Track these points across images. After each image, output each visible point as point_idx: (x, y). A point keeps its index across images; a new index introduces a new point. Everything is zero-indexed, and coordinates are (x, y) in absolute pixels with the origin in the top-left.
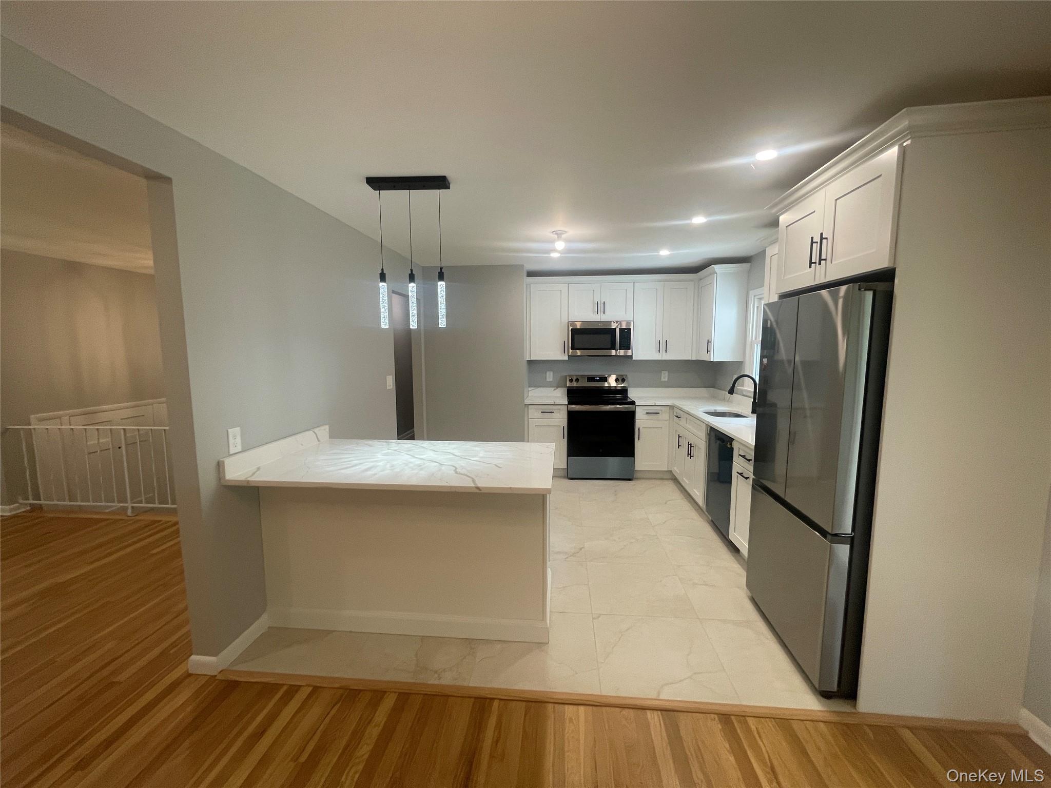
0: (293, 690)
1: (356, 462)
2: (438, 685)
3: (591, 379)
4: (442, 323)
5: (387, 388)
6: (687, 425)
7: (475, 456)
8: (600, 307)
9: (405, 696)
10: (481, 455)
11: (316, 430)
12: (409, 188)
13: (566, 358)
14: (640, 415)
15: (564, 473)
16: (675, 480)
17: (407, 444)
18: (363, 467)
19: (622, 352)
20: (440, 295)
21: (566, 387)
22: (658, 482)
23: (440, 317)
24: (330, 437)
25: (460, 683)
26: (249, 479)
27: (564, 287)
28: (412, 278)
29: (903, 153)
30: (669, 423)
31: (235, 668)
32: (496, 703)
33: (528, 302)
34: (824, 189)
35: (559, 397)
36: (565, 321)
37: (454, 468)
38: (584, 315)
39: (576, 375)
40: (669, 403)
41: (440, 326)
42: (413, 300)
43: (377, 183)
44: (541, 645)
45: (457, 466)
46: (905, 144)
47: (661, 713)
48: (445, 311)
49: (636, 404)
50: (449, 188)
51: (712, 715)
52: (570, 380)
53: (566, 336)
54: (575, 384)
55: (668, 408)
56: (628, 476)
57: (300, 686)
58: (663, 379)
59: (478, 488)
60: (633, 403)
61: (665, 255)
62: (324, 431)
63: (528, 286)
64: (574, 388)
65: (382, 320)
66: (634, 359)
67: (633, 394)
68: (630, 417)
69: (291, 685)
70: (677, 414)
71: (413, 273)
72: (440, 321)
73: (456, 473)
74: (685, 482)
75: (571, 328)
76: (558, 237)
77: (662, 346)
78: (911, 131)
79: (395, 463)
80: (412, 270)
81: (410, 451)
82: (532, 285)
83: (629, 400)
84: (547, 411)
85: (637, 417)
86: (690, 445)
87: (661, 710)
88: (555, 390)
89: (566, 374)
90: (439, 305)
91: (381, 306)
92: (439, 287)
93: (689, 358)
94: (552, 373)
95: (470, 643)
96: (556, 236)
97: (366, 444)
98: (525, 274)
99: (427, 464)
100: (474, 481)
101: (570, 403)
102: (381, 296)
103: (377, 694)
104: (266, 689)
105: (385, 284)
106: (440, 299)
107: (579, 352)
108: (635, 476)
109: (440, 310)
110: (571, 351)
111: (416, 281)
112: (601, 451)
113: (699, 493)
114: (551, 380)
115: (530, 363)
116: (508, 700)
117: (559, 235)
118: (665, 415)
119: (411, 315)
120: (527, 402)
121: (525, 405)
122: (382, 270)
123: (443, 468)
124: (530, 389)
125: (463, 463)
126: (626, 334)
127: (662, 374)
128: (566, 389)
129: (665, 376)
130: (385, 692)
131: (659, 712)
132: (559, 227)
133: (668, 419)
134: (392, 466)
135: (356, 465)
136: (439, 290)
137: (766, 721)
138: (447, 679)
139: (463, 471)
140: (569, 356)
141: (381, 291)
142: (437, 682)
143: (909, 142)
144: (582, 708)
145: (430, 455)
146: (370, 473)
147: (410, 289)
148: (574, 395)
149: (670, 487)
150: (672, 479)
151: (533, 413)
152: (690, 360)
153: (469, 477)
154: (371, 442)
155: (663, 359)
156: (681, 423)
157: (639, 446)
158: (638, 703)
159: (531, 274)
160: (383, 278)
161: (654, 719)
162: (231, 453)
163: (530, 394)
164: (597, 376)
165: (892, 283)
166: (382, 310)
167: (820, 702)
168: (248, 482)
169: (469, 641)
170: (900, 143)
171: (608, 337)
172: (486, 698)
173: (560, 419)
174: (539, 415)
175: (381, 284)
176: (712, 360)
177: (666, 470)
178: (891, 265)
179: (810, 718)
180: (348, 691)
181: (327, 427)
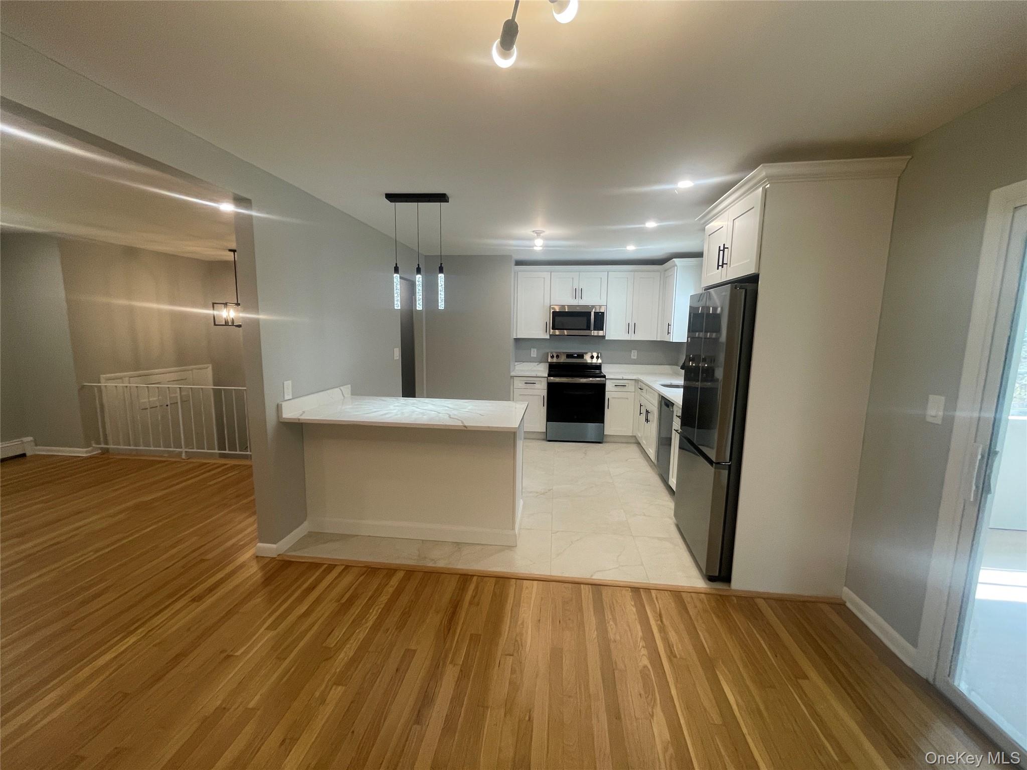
0: (331, 567)
1: (375, 410)
2: (433, 567)
3: (569, 356)
4: (441, 306)
5: (395, 359)
6: (647, 396)
7: (465, 408)
8: (578, 293)
9: (410, 572)
10: (469, 408)
11: (342, 388)
12: (418, 201)
13: (548, 337)
14: (609, 386)
15: (543, 436)
16: (638, 444)
17: (411, 400)
18: (381, 413)
19: (594, 333)
20: (440, 285)
21: (548, 362)
22: (625, 445)
23: (440, 301)
24: (352, 395)
25: (450, 566)
26: (300, 418)
27: (546, 275)
28: (419, 271)
29: (765, 192)
30: (635, 395)
31: (289, 554)
32: (475, 578)
33: (516, 286)
34: (727, 212)
35: (542, 370)
36: (547, 304)
37: (448, 415)
38: (565, 299)
39: (556, 352)
40: (634, 377)
41: (439, 308)
42: (419, 288)
43: (392, 197)
44: (511, 547)
45: (451, 414)
46: (766, 187)
47: (592, 587)
48: (443, 296)
49: (606, 378)
50: (448, 202)
51: (627, 588)
52: (551, 356)
53: (548, 318)
54: (555, 360)
55: (633, 382)
56: (600, 440)
57: (336, 565)
58: (633, 357)
59: (465, 426)
60: (604, 376)
61: (631, 249)
62: (347, 389)
63: (516, 273)
64: (555, 364)
65: (396, 303)
66: (606, 339)
67: (605, 370)
68: (602, 387)
69: (329, 564)
70: (640, 386)
71: (420, 267)
72: (439, 305)
73: (450, 418)
74: (644, 443)
75: (552, 311)
76: (537, 235)
77: (632, 327)
78: (769, 178)
79: (404, 411)
80: (418, 265)
81: (414, 404)
82: (519, 273)
83: (602, 374)
84: (530, 382)
85: (607, 390)
86: (647, 412)
87: (591, 585)
88: (538, 365)
89: (548, 351)
90: (439, 292)
91: (395, 292)
92: (439, 278)
93: (655, 339)
94: (535, 350)
95: (458, 545)
96: (536, 234)
97: (380, 400)
98: (513, 263)
99: (428, 412)
100: (462, 422)
101: (549, 375)
102: (395, 284)
103: (391, 571)
104: (314, 566)
105: (398, 275)
106: (440, 288)
107: (557, 332)
108: (605, 440)
109: (439, 296)
110: (552, 331)
111: (422, 272)
112: (575, 417)
113: (652, 452)
114: (535, 356)
115: (517, 340)
116: (483, 577)
117: (538, 233)
118: (631, 387)
119: (417, 299)
120: (513, 374)
121: (511, 376)
122: (396, 264)
123: (441, 415)
124: (516, 363)
125: (455, 412)
126: (600, 318)
127: (632, 352)
128: (547, 365)
129: (634, 355)
130: (396, 570)
131: (590, 586)
132: (539, 228)
133: (633, 390)
134: (403, 413)
135: (375, 412)
136: (439, 281)
137: (664, 593)
138: (441, 564)
139: (455, 417)
140: (550, 335)
141: (395, 280)
142: (434, 565)
143: (768, 186)
144: (535, 582)
145: (430, 407)
146: (387, 416)
147: (417, 279)
148: (554, 369)
149: (634, 448)
150: (636, 443)
151: (518, 384)
152: (655, 341)
153: (459, 420)
154: (383, 398)
155: (632, 339)
156: (643, 394)
157: (607, 413)
158: (577, 580)
159: (519, 263)
160: (396, 270)
161: (586, 591)
162: (285, 399)
163: (517, 368)
164: (575, 353)
165: (756, 284)
166: (396, 295)
167: (706, 583)
168: (299, 419)
169: (458, 544)
170: (763, 186)
171: (585, 319)
172: (468, 575)
173: (541, 389)
174: (524, 386)
175: (395, 275)
176: (671, 341)
177: (631, 435)
178: (757, 272)
179: (695, 591)
180: (370, 569)
181: (350, 386)
